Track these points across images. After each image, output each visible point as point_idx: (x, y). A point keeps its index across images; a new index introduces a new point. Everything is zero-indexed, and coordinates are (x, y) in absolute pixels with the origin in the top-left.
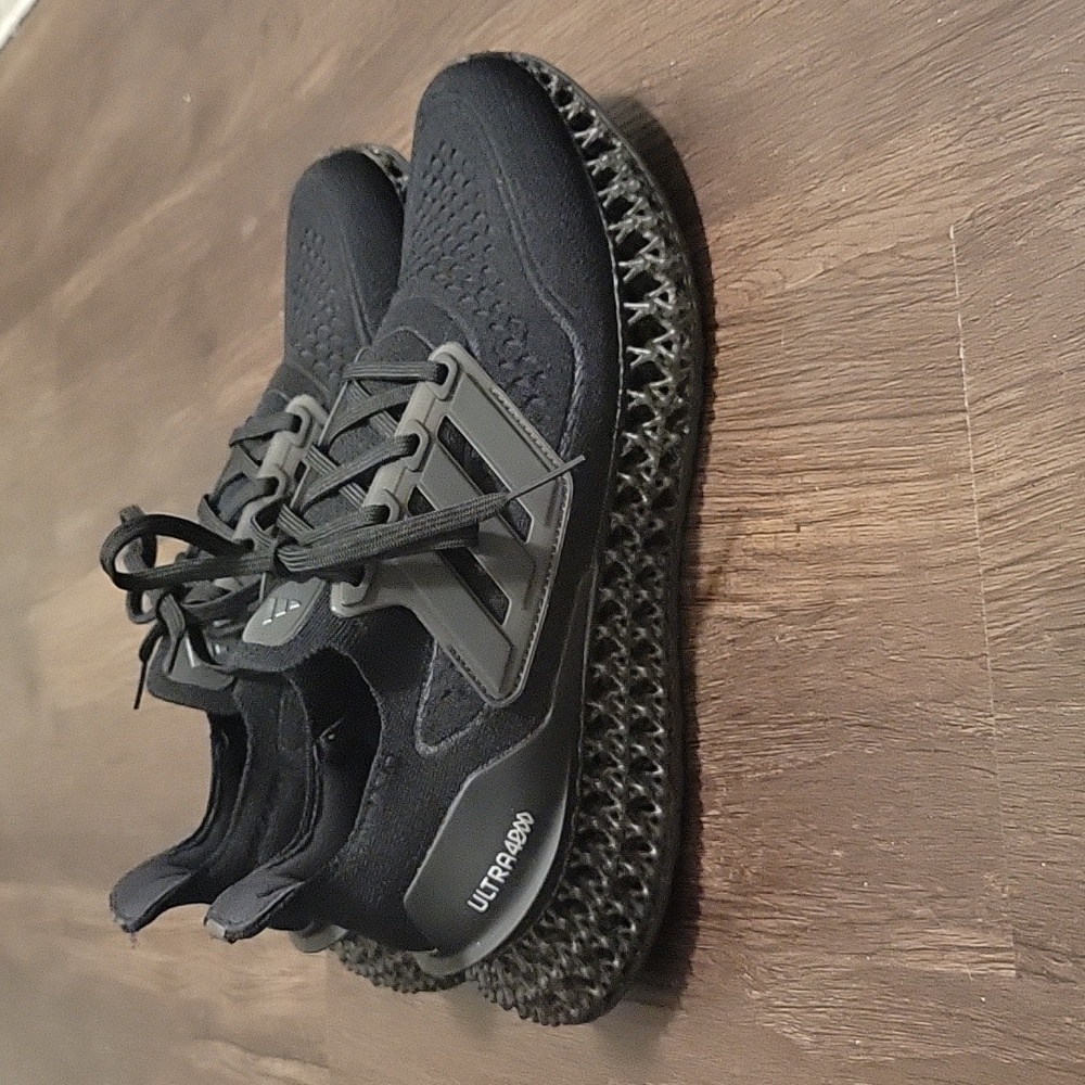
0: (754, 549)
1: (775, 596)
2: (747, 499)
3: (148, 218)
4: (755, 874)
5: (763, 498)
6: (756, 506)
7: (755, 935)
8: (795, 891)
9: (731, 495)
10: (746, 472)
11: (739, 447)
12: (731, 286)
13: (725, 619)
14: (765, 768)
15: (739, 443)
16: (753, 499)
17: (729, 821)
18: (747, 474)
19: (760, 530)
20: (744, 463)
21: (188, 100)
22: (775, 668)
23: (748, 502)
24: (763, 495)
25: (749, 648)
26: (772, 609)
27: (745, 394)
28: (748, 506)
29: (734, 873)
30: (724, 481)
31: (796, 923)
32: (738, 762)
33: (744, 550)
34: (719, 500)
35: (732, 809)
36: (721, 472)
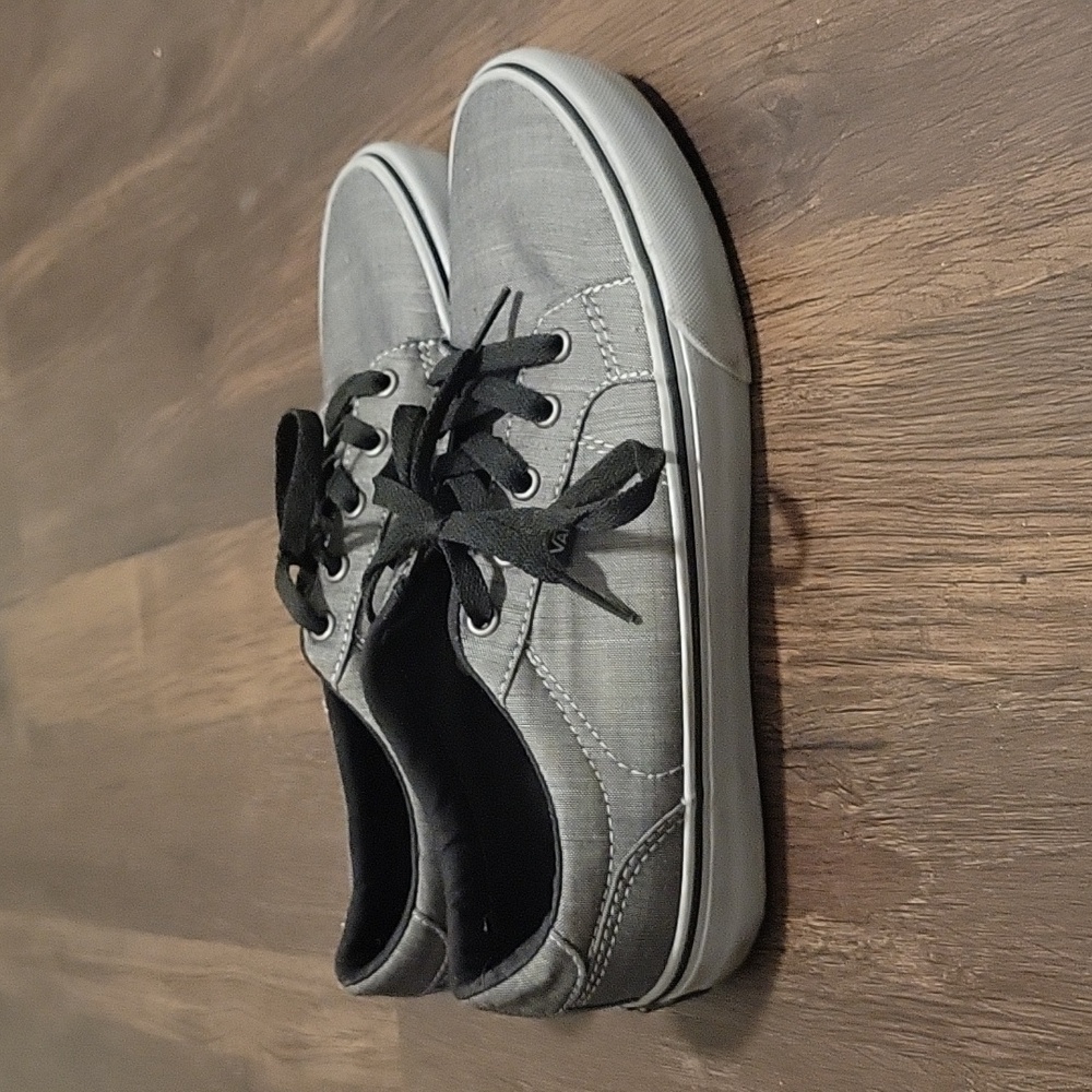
0: (962, 600)
1: (993, 656)
2: (949, 541)
3: (115, 186)
4: (980, 976)
5: (971, 541)
6: (962, 550)
7: (981, 1046)
8: (1038, 1000)
9: (928, 535)
10: (946, 510)
11: (936, 479)
12: (914, 290)
13: (925, 679)
14: (987, 854)
15: (936, 476)
16: (957, 542)
17: (940, 912)
18: (949, 512)
19: (970, 578)
20: (943, 499)
21: (159, 54)
22: (998, 740)
23: (951, 545)
24: (971, 537)
25: (959, 714)
26: (990, 672)
27: (940, 418)
28: (951, 550)
29: (949, 973)
30: (916, 519)
31: (1041, 1037)
32: (949, 845)
33: (947, 601)
34: (910, 540)
35: (944, 899)
36: (910, 507)
